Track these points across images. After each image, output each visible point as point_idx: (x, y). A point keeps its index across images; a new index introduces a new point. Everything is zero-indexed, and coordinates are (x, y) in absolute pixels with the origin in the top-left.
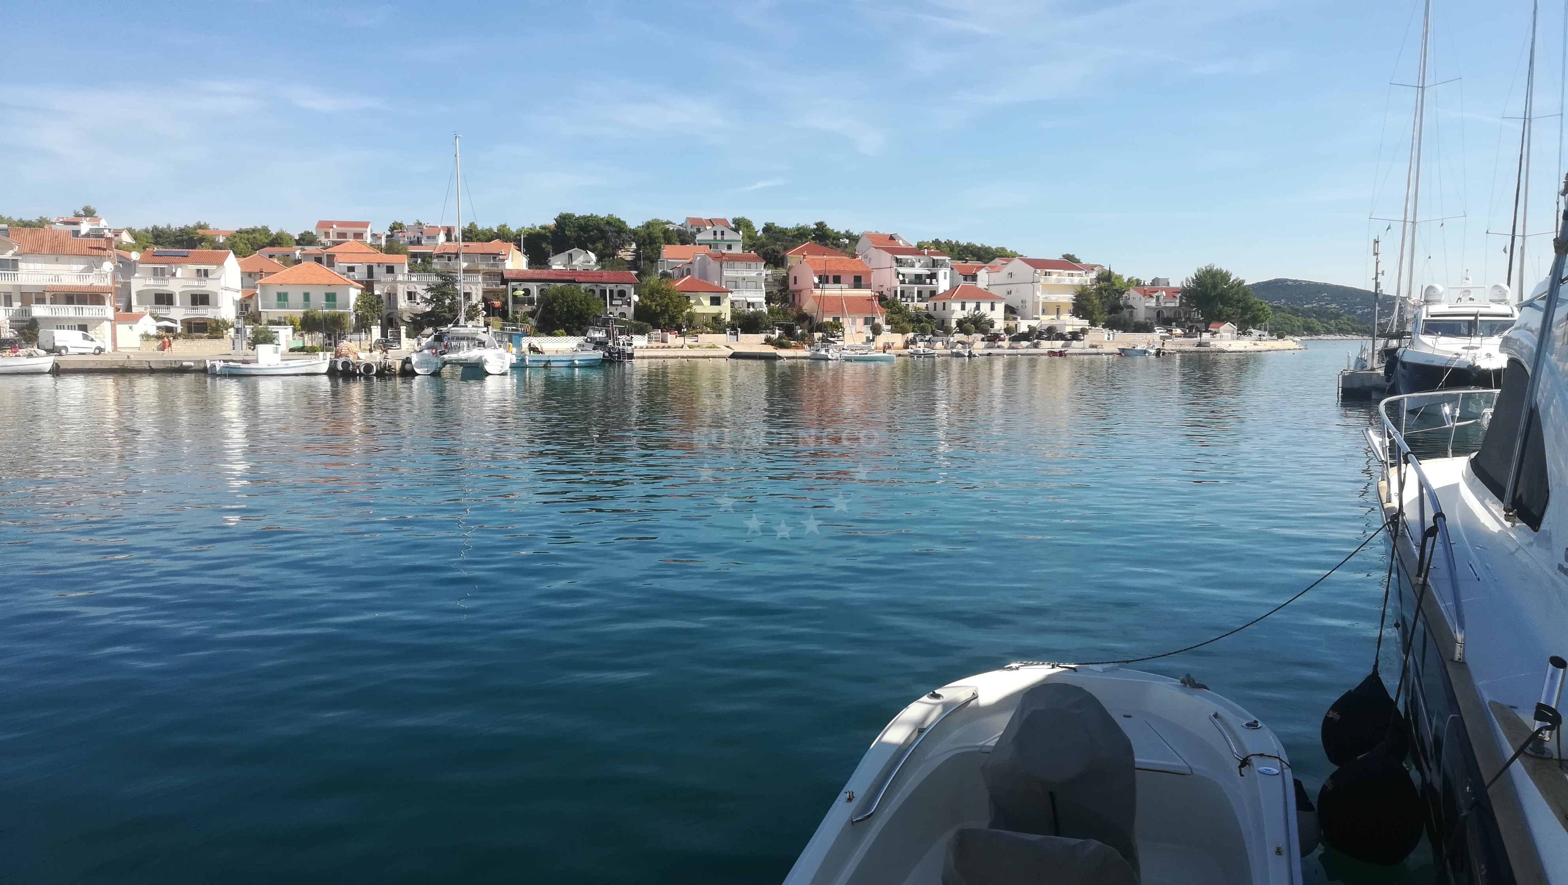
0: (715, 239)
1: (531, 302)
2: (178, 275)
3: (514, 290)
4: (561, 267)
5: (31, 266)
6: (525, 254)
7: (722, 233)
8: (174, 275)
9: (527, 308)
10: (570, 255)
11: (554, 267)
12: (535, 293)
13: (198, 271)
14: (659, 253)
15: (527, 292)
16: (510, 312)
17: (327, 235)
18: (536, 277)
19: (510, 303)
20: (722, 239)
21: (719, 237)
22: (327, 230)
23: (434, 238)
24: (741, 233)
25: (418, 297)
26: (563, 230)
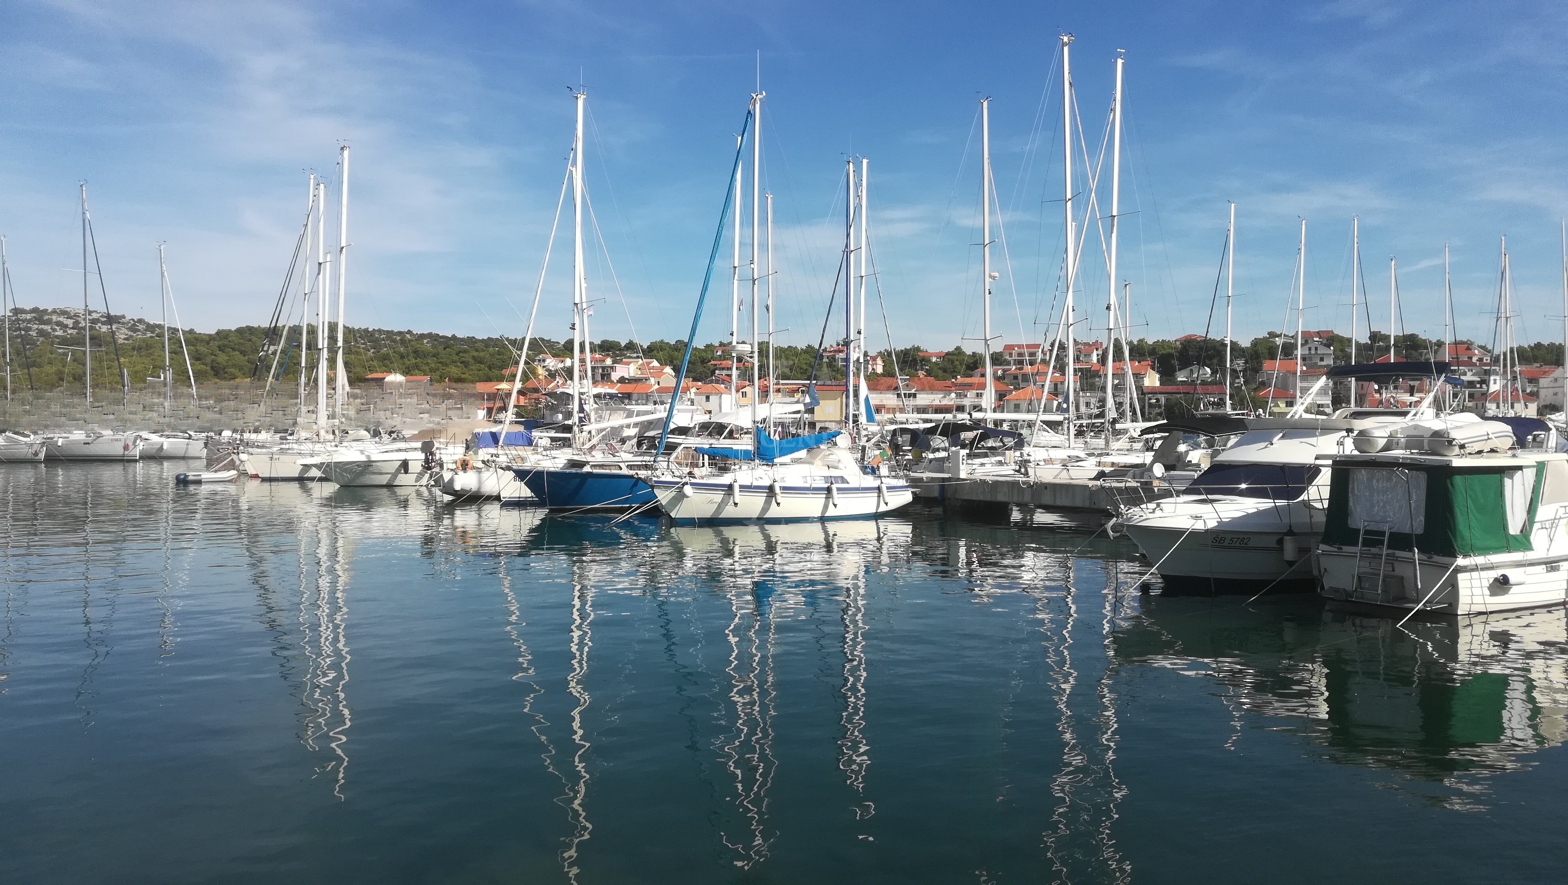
0: (1310, 353)
1: (1160, 407)
2: (968, 396)
3: (1150, 399)
4: (1184, 379)
5: (922, 396)
6: (1158, 372)
7: (1316, 349)
8: (966, 396)
9: (1157, 410)
10: (1192, 370)
11: (1179, 379)
12: (1163, 401)
13: (977, 393)
14: (1261, 366)
15: (1158, 400)
16: (1147, 413)
17: (1011, 355)
18: (1164, 391)
19: (1147, 407)
20: (1316, 354)
21: (1313, 352)
22: (1011, 351)
23: (1090, 355)
24: (1332, 348)
25: (1092, 405)
26: (1187, 351)
